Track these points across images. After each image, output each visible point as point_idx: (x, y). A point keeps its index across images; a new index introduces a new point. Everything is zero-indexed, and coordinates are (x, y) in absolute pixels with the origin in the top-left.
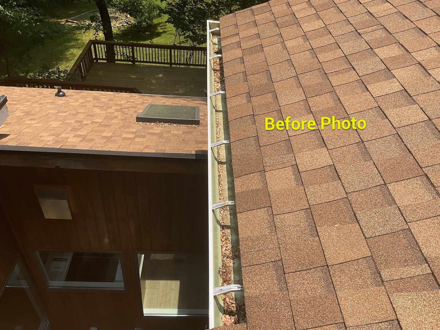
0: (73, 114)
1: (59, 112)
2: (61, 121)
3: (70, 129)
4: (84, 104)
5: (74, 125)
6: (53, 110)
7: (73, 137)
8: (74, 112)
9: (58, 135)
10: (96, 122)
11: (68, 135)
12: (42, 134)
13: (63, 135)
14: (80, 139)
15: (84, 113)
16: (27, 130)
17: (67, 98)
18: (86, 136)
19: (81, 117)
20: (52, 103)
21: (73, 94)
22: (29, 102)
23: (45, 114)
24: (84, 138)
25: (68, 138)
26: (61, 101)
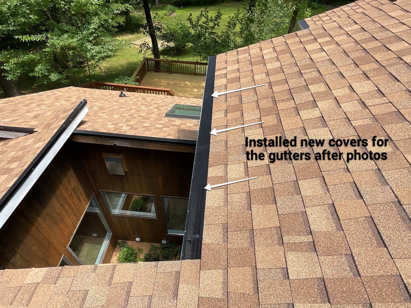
0: (128, 110)
1: (120, 108)
2: (120, 114)
3: (125, 120)
4: (136, 103)
5: (128, 117)
6: (117, 106)
7: (126, 126)
8: (129, 109)
9: (117, 124)
10: (141, 116)
11: (123, 125)
12: (108, 123)
13: (120, 125)
14: (130, 127)
15: (135, 109)
16: (99, 120)
17: (126, 98)
18: (133, 125)
19: (133, 111)
20: (117, 101)
21: (131, 95)
22: (103, 100)
23: (111, 109)
24: (132, 127)
25: (123, 126)
26: (122, 100)
